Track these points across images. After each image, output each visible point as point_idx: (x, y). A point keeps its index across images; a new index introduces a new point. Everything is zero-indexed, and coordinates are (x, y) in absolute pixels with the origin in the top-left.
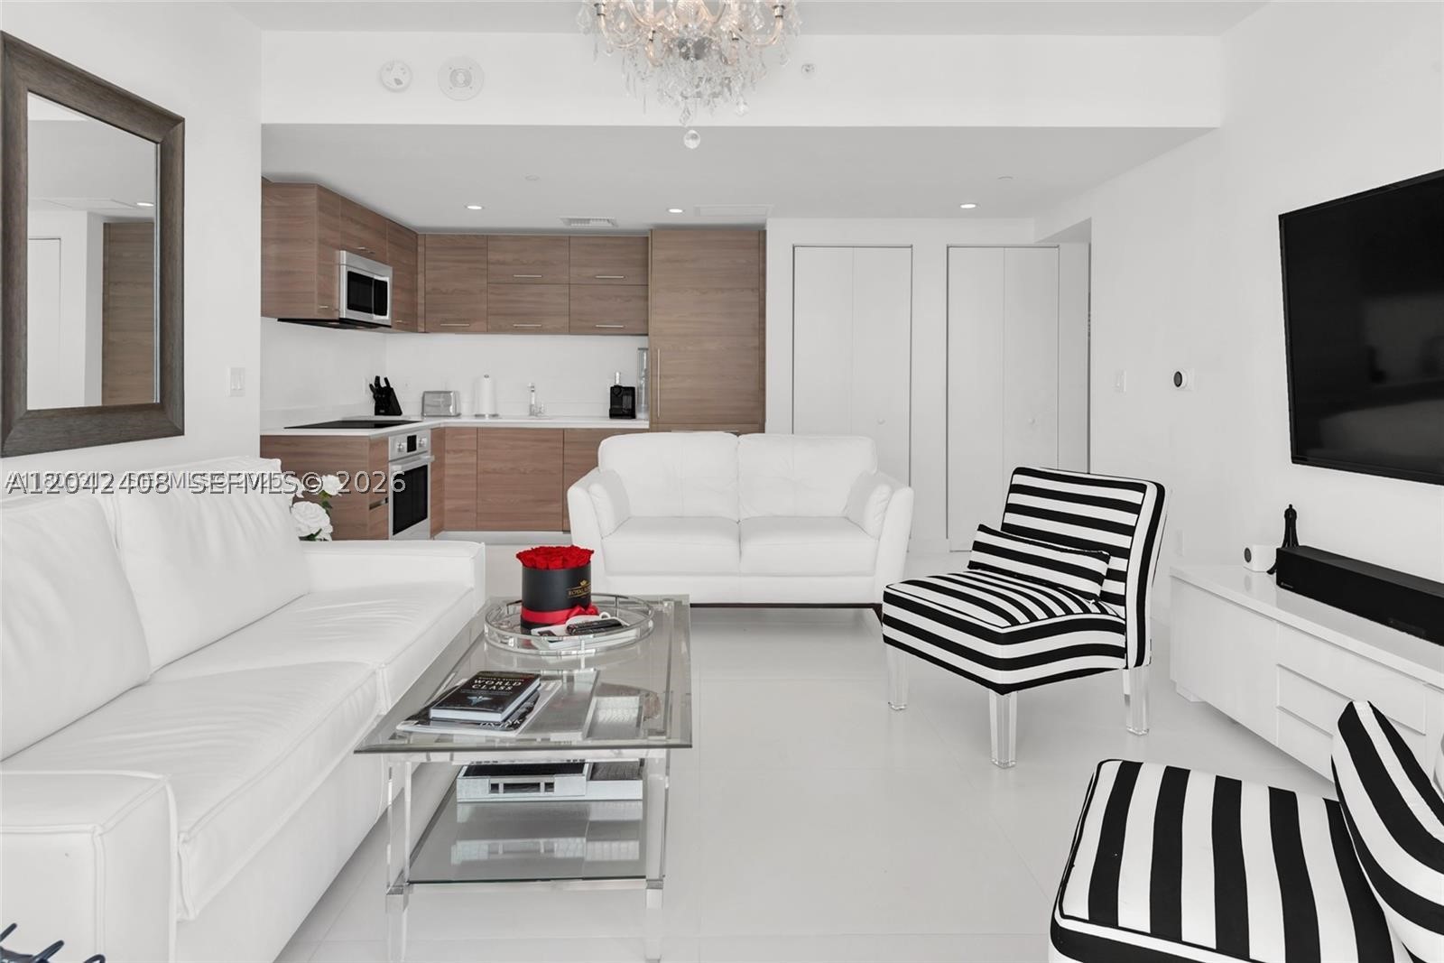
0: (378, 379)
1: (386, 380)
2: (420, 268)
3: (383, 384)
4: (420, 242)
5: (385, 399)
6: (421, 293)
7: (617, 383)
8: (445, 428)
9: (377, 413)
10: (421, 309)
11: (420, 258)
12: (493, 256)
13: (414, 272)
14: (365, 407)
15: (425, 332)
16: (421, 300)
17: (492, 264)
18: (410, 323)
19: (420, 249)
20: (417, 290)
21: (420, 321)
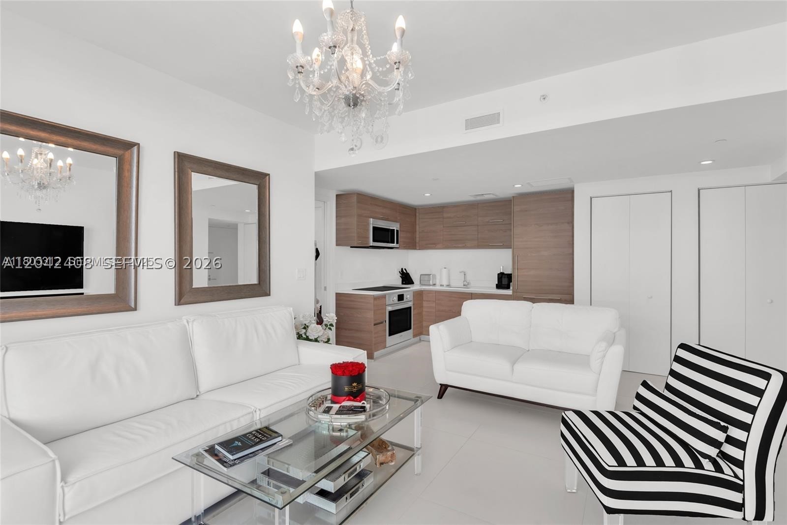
0: (402, 269)
1: (405, 269)
2: (417, 223)
3: (405, 271)
4: (417, 211)
5: (406, 278)
6: (417, 233)
9: (403, 284)
10: (417, 240)
11: (417, 218)
12: (445, 215)
13: (414, 225)
14: (397, 281)
15: (419, 249)
16: (417, 236)
17: (445, 218)
18: (412, 245)
19: (417, 214)
20: (416, 232)
21: (417, 245)
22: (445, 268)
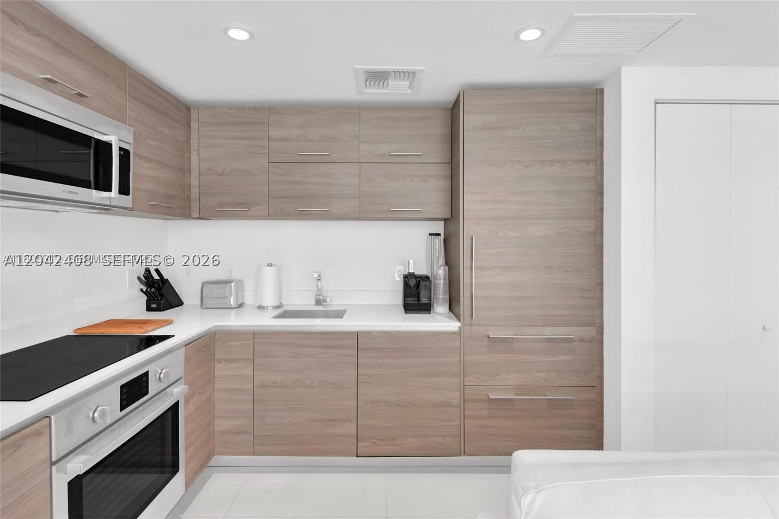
0: (148, 271)
1: (157, 271)
2: (194, 145)
3: (156, 277)
4: (194, 116)
6: (194, 174)
7: (411, 271)
8: (214, 333)
9: (149, 309)
10: (194, 193)
11: (194, 134)
12: (274, 132)
15: (200, 218)
16: (194, 183)
17: (275, 140)
18: (176, 207)
19: (194, 125)
20: (190, 170)
21: (194, 206)
22: (270, 265)
